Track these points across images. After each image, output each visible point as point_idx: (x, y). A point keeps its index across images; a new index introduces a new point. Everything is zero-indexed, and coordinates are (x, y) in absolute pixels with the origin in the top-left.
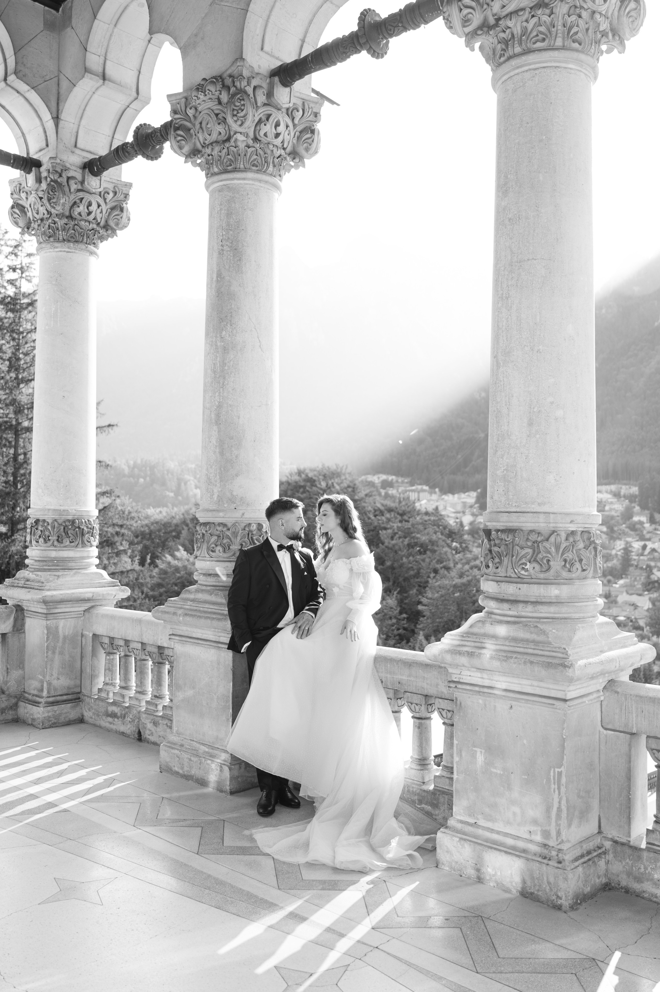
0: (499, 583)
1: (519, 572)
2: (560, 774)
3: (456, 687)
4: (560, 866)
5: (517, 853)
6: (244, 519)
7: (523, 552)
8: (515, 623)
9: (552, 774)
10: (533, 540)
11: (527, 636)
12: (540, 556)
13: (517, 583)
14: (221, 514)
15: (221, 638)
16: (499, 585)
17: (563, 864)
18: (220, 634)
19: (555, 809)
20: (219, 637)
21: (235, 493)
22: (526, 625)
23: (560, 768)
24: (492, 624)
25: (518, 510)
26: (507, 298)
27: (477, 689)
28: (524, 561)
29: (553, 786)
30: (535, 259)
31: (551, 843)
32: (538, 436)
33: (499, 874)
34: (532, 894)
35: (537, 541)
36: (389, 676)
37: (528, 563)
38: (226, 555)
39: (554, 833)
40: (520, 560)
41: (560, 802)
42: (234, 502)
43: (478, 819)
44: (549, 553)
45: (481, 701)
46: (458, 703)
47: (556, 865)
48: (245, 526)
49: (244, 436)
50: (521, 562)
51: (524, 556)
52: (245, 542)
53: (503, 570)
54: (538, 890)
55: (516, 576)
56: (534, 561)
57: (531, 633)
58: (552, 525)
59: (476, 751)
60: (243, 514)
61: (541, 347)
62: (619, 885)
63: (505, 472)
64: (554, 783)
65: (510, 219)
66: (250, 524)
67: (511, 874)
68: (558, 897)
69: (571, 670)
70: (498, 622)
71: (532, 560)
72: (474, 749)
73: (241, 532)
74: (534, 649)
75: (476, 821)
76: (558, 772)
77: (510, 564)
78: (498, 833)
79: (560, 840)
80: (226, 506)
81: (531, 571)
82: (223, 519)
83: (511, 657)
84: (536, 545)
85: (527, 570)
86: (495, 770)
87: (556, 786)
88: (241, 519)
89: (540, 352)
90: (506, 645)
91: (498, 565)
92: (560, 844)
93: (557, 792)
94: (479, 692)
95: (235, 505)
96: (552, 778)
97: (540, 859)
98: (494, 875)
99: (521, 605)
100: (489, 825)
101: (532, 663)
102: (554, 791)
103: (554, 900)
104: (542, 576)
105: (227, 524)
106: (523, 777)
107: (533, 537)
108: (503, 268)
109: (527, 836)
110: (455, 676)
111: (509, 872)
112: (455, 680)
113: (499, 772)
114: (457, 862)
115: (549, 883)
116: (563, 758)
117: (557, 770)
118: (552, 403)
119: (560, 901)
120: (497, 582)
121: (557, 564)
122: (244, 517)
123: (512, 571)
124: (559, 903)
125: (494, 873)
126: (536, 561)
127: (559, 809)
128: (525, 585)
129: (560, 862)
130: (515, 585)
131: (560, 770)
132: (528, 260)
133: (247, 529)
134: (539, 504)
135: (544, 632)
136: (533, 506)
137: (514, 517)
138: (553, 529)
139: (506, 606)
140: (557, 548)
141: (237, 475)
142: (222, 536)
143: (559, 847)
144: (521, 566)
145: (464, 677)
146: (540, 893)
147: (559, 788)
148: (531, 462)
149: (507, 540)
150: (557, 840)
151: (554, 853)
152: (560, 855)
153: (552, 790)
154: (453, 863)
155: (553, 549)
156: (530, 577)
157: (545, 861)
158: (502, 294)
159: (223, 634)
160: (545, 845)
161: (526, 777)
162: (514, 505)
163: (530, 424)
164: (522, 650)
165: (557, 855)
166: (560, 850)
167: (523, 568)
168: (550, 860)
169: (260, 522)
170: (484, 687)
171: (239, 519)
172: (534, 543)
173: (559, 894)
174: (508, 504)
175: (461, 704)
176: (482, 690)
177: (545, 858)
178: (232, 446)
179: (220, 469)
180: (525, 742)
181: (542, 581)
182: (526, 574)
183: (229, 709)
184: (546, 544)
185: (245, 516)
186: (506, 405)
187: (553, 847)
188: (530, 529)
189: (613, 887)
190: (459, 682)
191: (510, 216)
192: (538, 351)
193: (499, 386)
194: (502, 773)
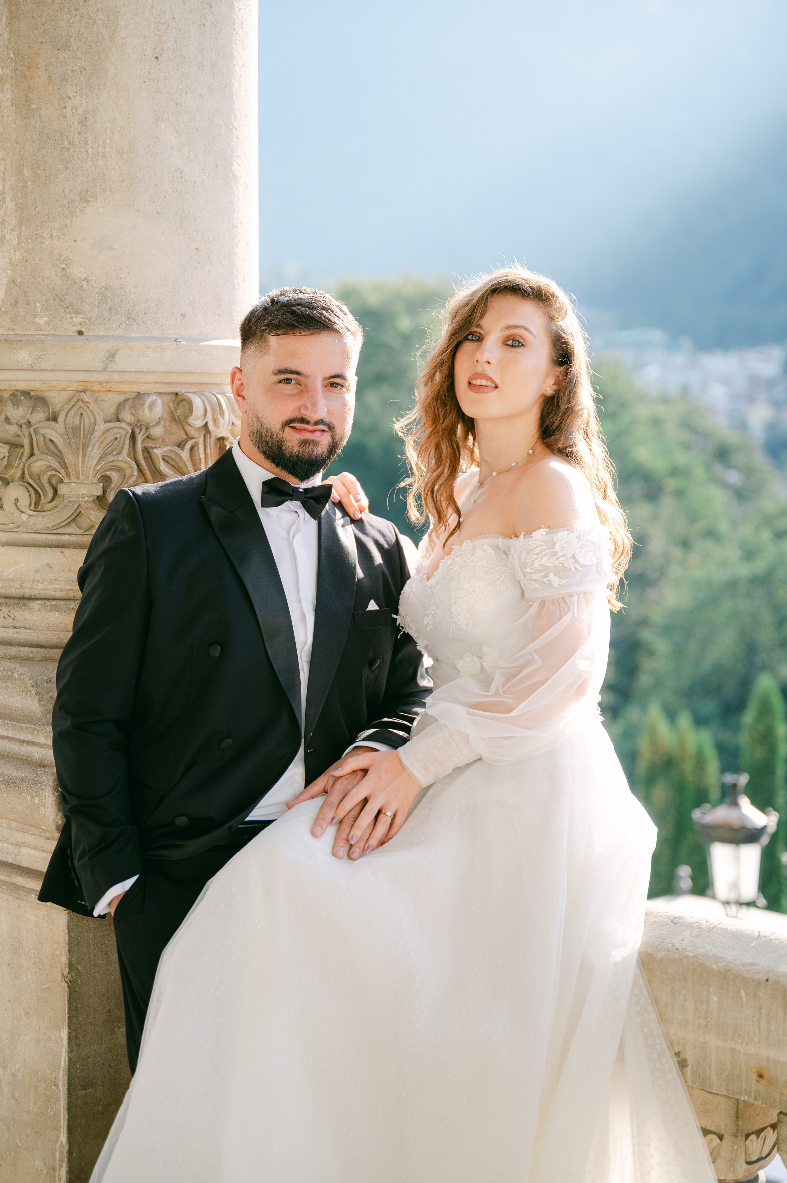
6: (116, 377)
14: (23, 356)
15: (24, 850)
18: (19, 837)
20: (19, 845)
21: (77, 272)
36: (713, 1041)
38: (42, 521)
42: (73, 309)
48: (121, 406)
49: (112, 37)
52: (119, 469)
60: (112, 356)
66: (139, 396)
73: (101, 427)
80: (41, 321)
82: (29, 375)
88: (104, 377)
95: (79, 319)
105: (48, 395)
122: (113, 367)
133: (127, 416)
141: (86, 198)
142: (26, 442)
159: (29, 839)
169: (181, 390)
171: (95, 377)
178: (64, 79)
179: (19, 172)
183: (56, 1128)
185: (123, 362)
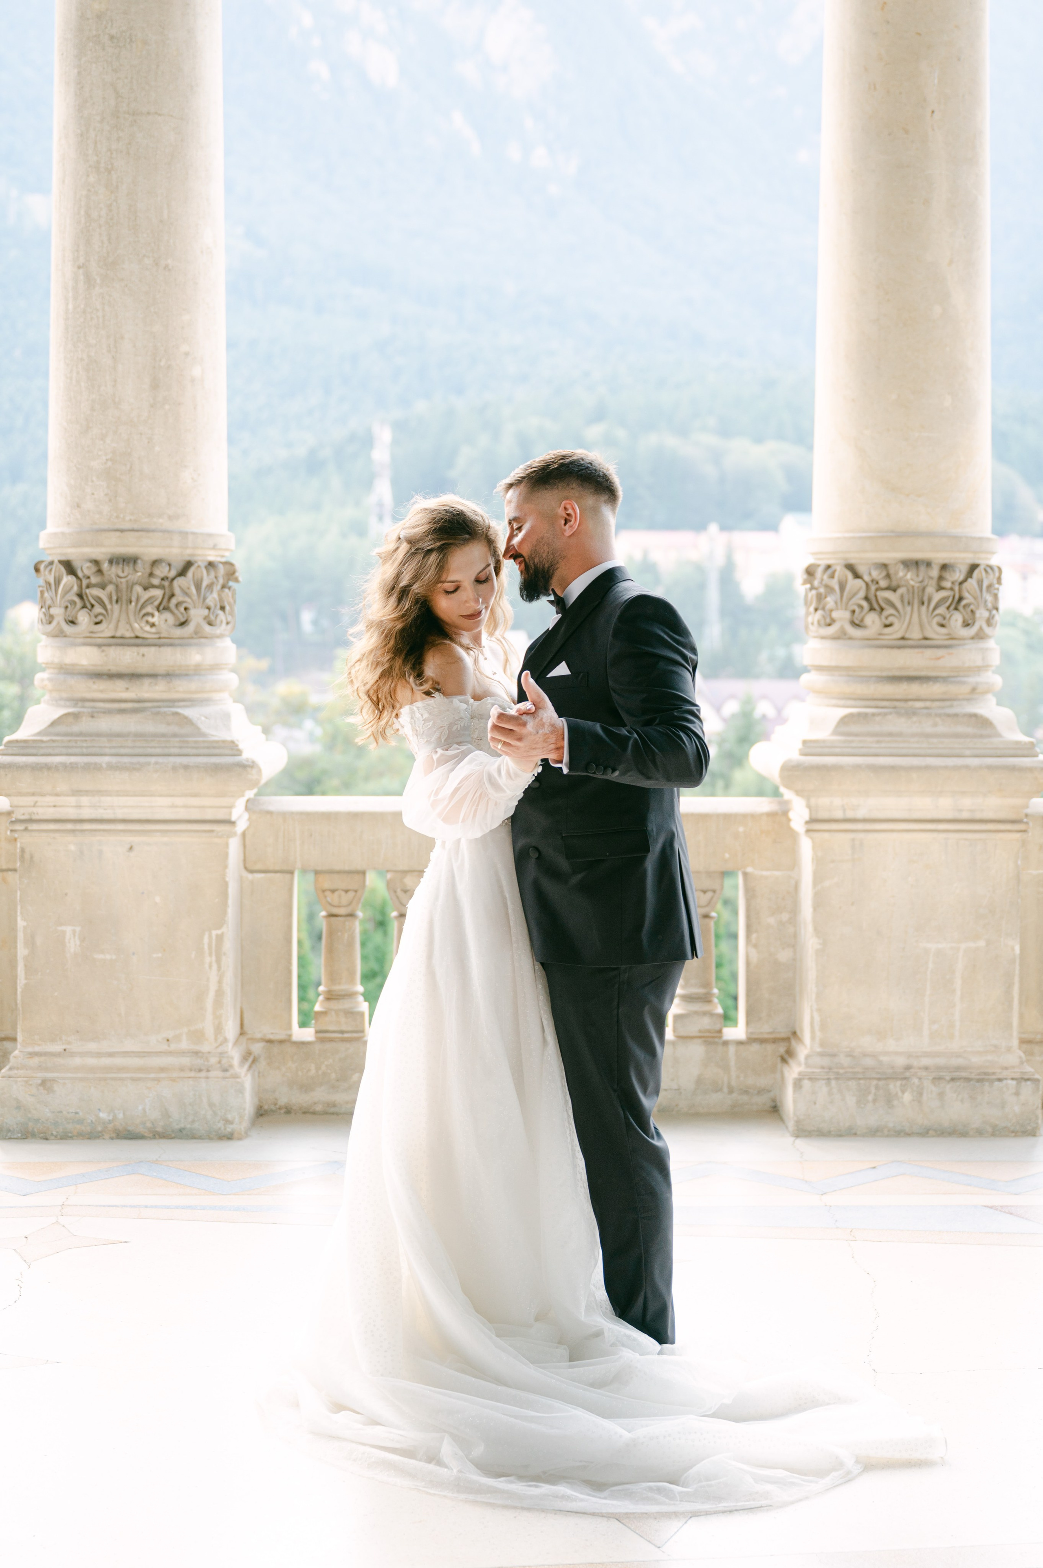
0: (104, 648)
1: (141, 628)
2: (220, 938)
3: (26, 829)
4: (228, 1074)
5: (152, 1075)
7: (146, 595)
8: (135, 711)
9: (206, 940)
10: (162, 575)
11: (162, 728)
12: (174, 601)
13: (137, 645)
16: (103, 651)
17: (231, 1072)
19: (212, 994)
22: (158, 713)
23: (220, 928)
24: (93, 717)
25: (136, 526)
26: (109, 171)
27: (69, 826)
28: (149, 609)
29: (207, 960)
30: (160, 115)
31: (205, 1048)
32: (167, 407)
33: (121, 1116)
34: (181, 1130)
35: (167, 578)
37: (156, 613)
39: (210, 1031)
40: (142, 607)
41: (220, 982)
43: (69, 1043)
44: (186, 594)
45: (72, 847)
46: (27, 856)
47: (220, 1074)
50: (143, 612)
51: (150, 600)
53: (112, 626)
54: (193, 1121)
55: (133, 635)
56: (164, 609)
57: (168, 724)
58: (189, 551)
59: (64, 932)
61: (169, 261)
62: (275, 1104)
63: (109, 463)
64: (210, 955)
65: (112, 38)
67: (144, 1110)
68: (228, 1122)
69: (254, 771)
70: (104, 713)
71: (161, 608)
72: (60, 928)
74: (181, 747)
75: (64, 1047)
76: (217, 936)
77: (123, 617)
78: (111, 1055)
79: (220, 1039)
81: (163, 627)
83: (149, 764)
84: (166, 583)
85: (153, 625)
86: (101, 956)
87: (214, 958)
89: (169, 270)
90: (128, 747)
91: (100, 618)
92: (221, 1045)
93: (215, 966)
94: (73, 831)
96: (206, 947)
97: (192, 1074)
98: (110, 1122)
99: (147, 681)
100: (92, 1046)
101: (186, 767)
102: (210, 966)
103: (220, 1129)
104: (179, 632)
106: (155, 955)
107: (162, 571)
108: (98, 118)
109: (164, 1047)
110: (22, 811)
111: (140, 1108)
112: (22, 817)
113: (108, 957)
114: (37, 1121)
115: (211, 1105)
116: (225, 912)
117: (214, 933)
118: (187, 354)
119: (231, 1126)
120: (99, 646)
121: (197, 614)
123: (128, 626)
124: (229, 1130)
125: (111, 1118)
126: (166, 609)
127: (220, 993)
128: (153, 649)
129: (226, 1070)
130: (135, 649)
131: (219, 932)
132: (148, 113)
134: (170, 518)
135: (188, 721)
136: (161, 521)
137: (131, 537)
138: (188, 558)
139: (120, 684)
140: (198, 587)
143: (220, 1050)
144: (146, 618)
145: (40, 810)
146: (196, 1125)
147: (218, 961)
148: (157, 449)
149: (121, 575)
150: (216, 1040)
151: (213, 1060)
152: (224, 1061)
153: (207, 966)
154: (31, 1124)
155: (193, 590)
156: (157, 636)
157: (203, 1074)
158: (98, 162)
160: (196, 1053)
161: (160, 955)
162: (128, 518)
163: (155, 386)
164: (159, 751)
165: (220, 1062)
166: (221, 1053)
167: (147, 622)
168: (208, 1071)
170: (82, 821)
172: (163, 579)
173: (229, 1117)
174: (117, 517)
175: (32, 857)
176: (79, 827)
177: (200, 1070)
180: (157, 899)
181: (177, 642)
182: (153, 630)
184: (180, 581)
186: (109, 351)
187: (209, 1053)
188: (154, 558)
189: (266, 1111)
190: (31, 821)
191: (113, 32)
192: (166, 267)
193: (92, 318)
194: (114, 957)
